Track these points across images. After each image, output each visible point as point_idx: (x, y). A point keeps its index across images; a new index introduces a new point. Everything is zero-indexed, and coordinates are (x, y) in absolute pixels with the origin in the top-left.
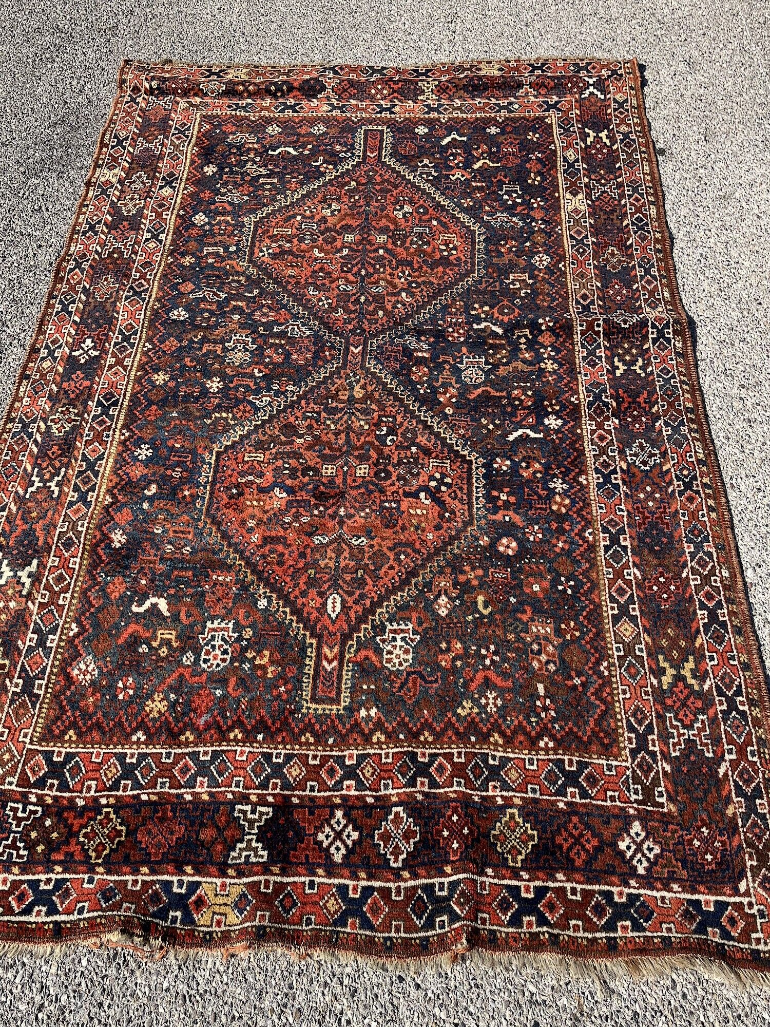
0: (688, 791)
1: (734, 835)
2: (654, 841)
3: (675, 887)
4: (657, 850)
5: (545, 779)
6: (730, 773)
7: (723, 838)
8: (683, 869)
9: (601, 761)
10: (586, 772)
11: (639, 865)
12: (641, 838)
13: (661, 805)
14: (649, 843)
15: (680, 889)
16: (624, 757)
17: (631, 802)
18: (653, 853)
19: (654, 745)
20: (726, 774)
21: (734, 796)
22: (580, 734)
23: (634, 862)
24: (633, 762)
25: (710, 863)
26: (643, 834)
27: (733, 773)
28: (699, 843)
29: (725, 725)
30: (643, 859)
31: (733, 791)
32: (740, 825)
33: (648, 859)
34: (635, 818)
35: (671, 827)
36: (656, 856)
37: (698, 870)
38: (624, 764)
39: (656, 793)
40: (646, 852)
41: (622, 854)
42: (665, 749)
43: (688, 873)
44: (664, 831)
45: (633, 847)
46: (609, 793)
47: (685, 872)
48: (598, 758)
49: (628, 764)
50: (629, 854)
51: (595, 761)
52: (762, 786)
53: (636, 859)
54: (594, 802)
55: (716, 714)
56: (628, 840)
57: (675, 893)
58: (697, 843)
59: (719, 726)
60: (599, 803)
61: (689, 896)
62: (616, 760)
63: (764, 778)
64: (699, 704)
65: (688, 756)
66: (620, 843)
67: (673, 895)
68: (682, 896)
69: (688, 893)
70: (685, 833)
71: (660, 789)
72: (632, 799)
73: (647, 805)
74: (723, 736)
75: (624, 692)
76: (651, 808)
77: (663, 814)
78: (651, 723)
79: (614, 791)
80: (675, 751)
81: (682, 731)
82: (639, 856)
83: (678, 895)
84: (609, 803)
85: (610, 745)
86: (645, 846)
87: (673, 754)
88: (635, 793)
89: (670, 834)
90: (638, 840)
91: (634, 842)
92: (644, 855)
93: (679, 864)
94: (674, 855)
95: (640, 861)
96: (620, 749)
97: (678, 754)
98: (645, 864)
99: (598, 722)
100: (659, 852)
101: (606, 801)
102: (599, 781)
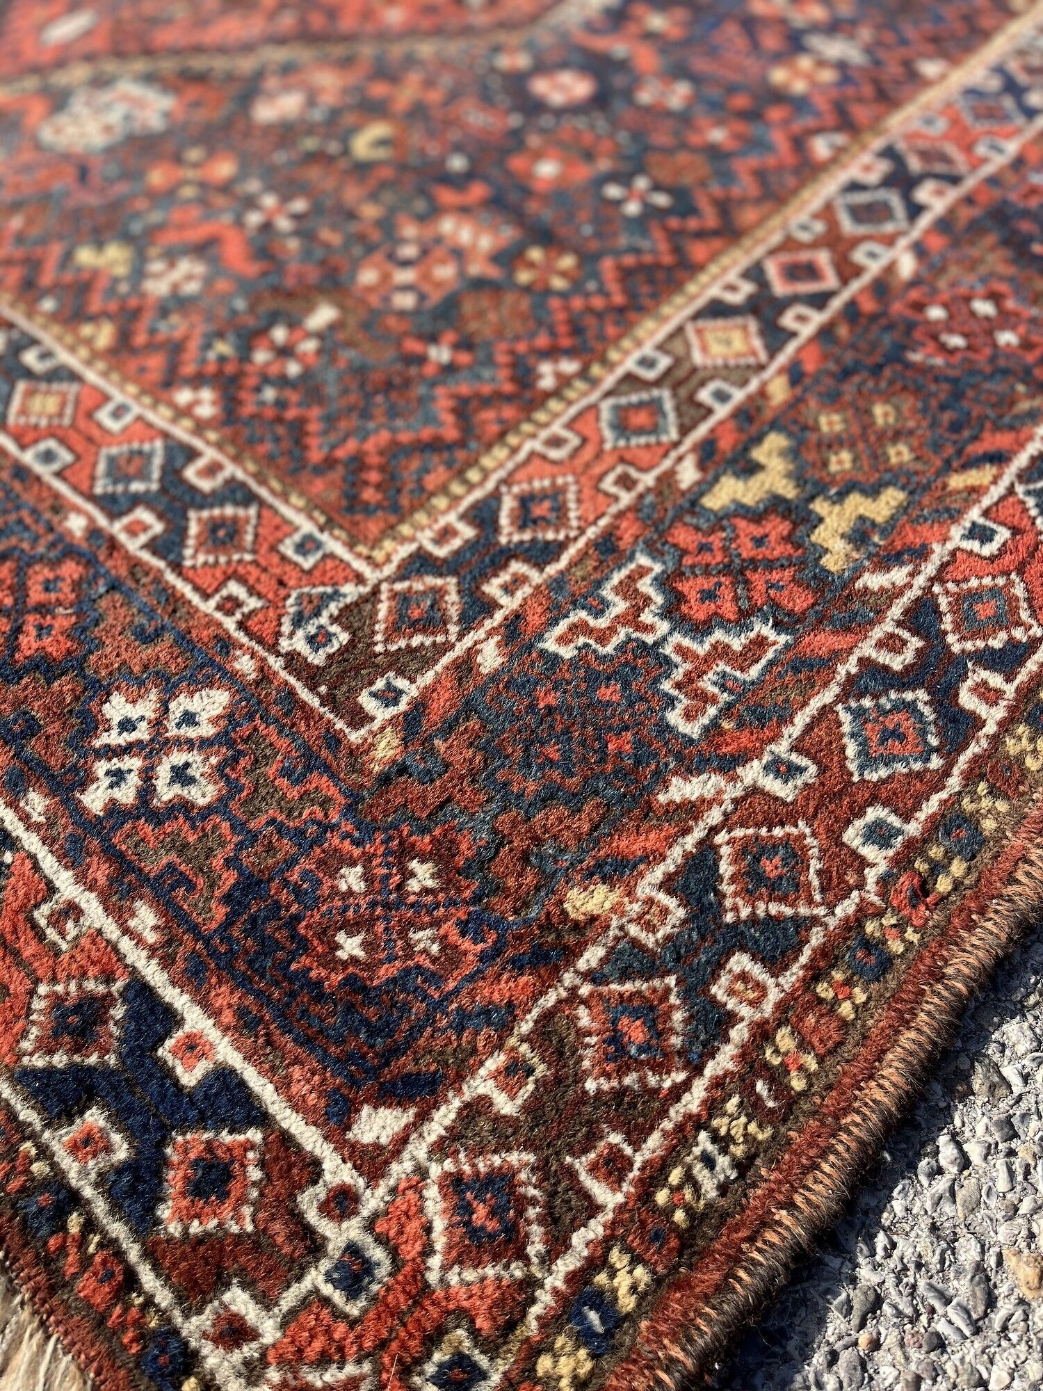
0: (492, 751)
1: (518, 966)
2: (220, 768)
3: (146, 918)
4: (203, 794)
5: (112, 460)
6: (714, 816)
7: (466, 944)
8: (227, 899)
9: (300, 520)
10: (229, 511)
11: (106, 782)
12: (191, 732)
13: (359, 718)
14: (199, 764)
15: (151, 938)
16: (379, 555)
17: (273, 648)
18: (177, 789)
19: (509, 589)
20: (693, 810)
21: (658, 873)
22: (313, 442)
23: (101, 767)
24: (392, 580)
25: (331, 962)
26: (206, 730)
27: (727, 823)
28: (359, 886)
29: (842, 698)
30: (134, 780)
31: (669, 866)
32: (582, 965)
33: (147, 791)
34: (232, 679)
35: (320, 782)
36: (183, 807)
37: (267, 946)
38: (359, 565)
39: (380, 684)
40: (163, 773)
41: (92, 724)
42: (534, 619)
43: (228, 923)
44: (286, 773)
45: (142, 733)
46: (234, 588)
47: (220, 912)
48: (299, 510)
49: (371, 575)
50: (114, 738)
51: (284, 510)
52: (816, 938)
53: (115, 764)
54: (170, 577)
55: (838, 656)
56: (146, 708)
57: (126, 931)
58: (352, 879)
59: (808, 690)
60: (186, 590)
61: (154, 975)
62: (351, 545)
63: (854, 925)
64: (800, 601)
65: (594, 679)
66: (117, 699)
67: (112, 930)
68: (136, 957)
69: (167, 962)
70: (348, 827)
71: (401, 683)
72: (285, 645)
73: (313, 688)
74: (801, 719)
75: (556, 442)
76: (314, 702)
77: (334, 740)
78: (562, 546)
79: (252, 591)
80: (562, 640)
81: (647, 617)
82: (134, 763)
83: (126, 945)
84: (209, 607)
85: (367, 509)
86: (178, 758)
87: (550, 645)
88: (311, 640)
89: (294, 793)
90: (173, 732)
91: (157, 725)
92: (147, 775)
93: (229, 879)
94: (240, 846)
95: (118, 777)
96: (389, 530)
97: (567, 653)
98: (126, 794)
99: (394, 451)
100: (202, 802)
101: (206, 596)
102: (241, 549)
